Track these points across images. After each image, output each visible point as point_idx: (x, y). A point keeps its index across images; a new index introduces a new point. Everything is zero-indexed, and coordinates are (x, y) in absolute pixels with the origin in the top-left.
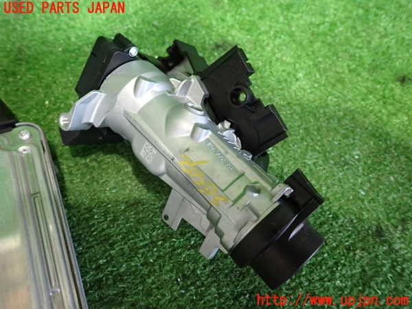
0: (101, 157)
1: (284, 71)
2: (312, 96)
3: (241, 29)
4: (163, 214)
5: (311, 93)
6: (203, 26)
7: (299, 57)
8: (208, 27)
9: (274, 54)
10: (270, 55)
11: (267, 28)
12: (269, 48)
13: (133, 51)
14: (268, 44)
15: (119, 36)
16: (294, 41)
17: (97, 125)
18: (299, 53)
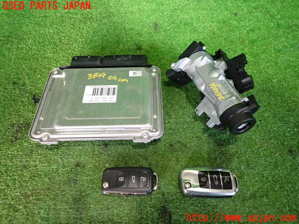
0: (174, 88)
1: (266, 77)
2: (277, 90)
3: (250, 55)
4: (196, 109)
5: (278, 89)
6: (232, 51)
7: (277, 73)
8: (235, 51)
9: (264, 69)
10: (262, 69)
11: (265, 58)
12: (262, 66)
13: (204, 48)
14: (262, 64)
15: (200, 42)
16: (277, 66)
17: (183, 70)
18: (277, 71)
